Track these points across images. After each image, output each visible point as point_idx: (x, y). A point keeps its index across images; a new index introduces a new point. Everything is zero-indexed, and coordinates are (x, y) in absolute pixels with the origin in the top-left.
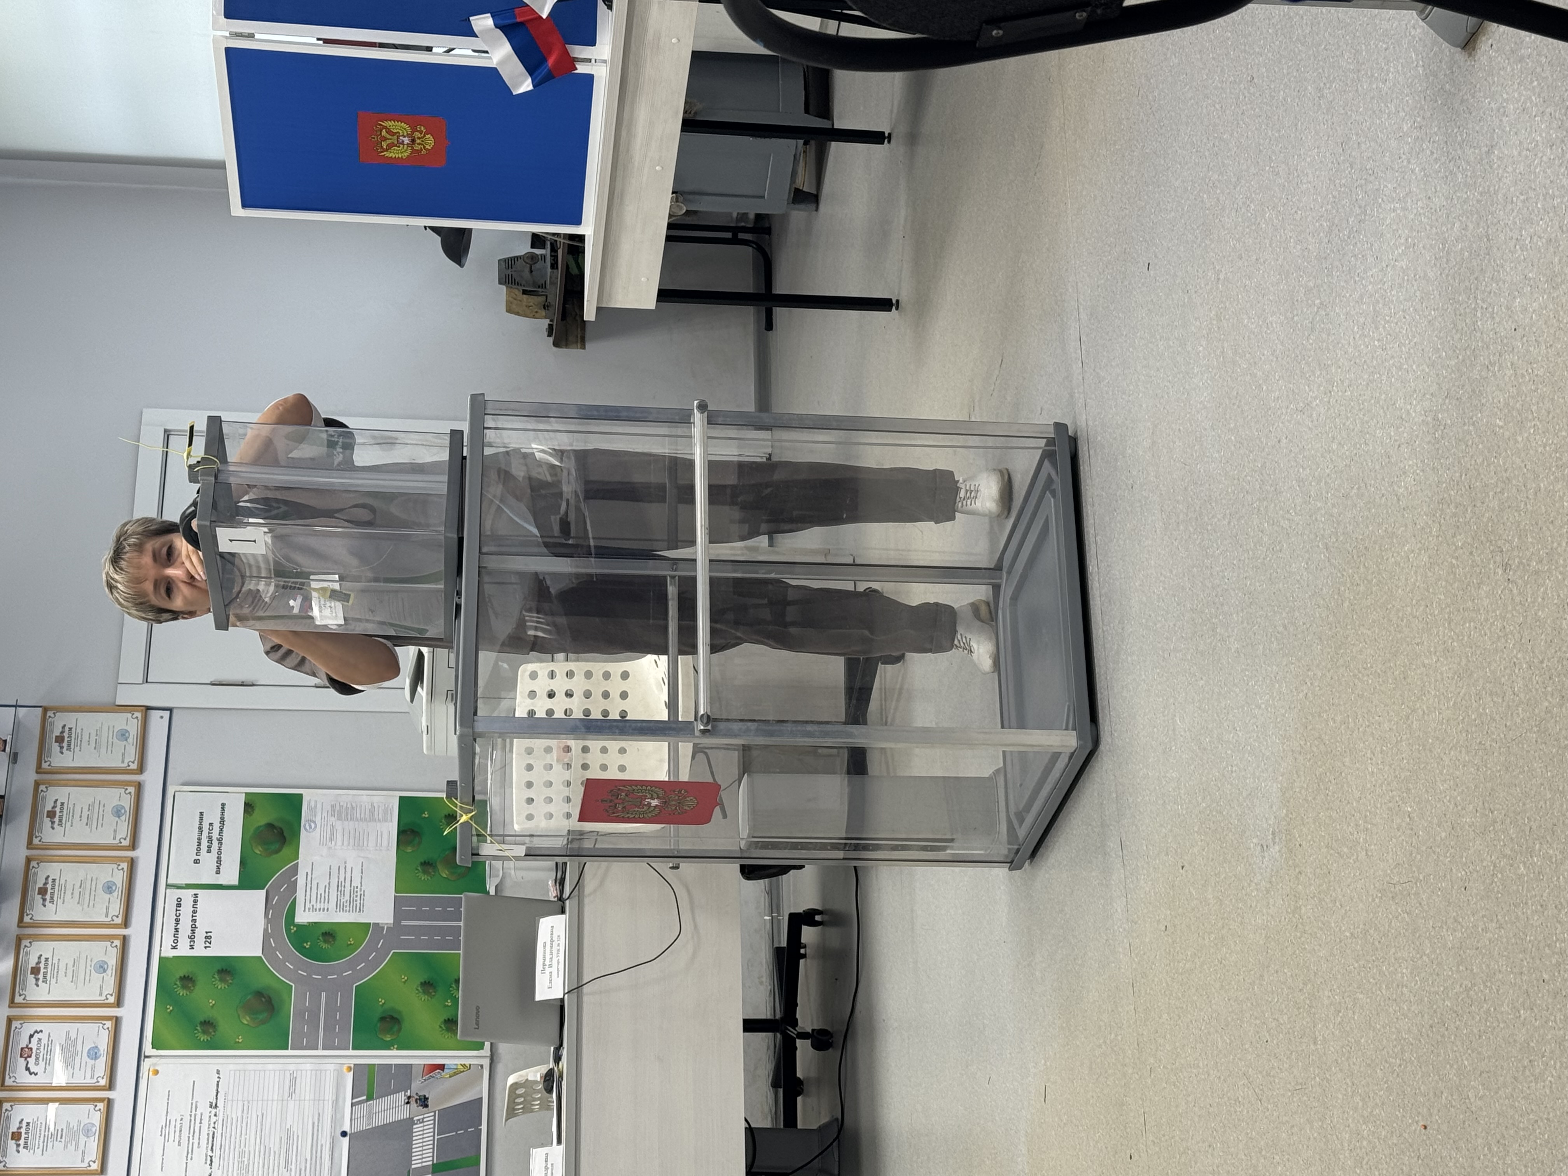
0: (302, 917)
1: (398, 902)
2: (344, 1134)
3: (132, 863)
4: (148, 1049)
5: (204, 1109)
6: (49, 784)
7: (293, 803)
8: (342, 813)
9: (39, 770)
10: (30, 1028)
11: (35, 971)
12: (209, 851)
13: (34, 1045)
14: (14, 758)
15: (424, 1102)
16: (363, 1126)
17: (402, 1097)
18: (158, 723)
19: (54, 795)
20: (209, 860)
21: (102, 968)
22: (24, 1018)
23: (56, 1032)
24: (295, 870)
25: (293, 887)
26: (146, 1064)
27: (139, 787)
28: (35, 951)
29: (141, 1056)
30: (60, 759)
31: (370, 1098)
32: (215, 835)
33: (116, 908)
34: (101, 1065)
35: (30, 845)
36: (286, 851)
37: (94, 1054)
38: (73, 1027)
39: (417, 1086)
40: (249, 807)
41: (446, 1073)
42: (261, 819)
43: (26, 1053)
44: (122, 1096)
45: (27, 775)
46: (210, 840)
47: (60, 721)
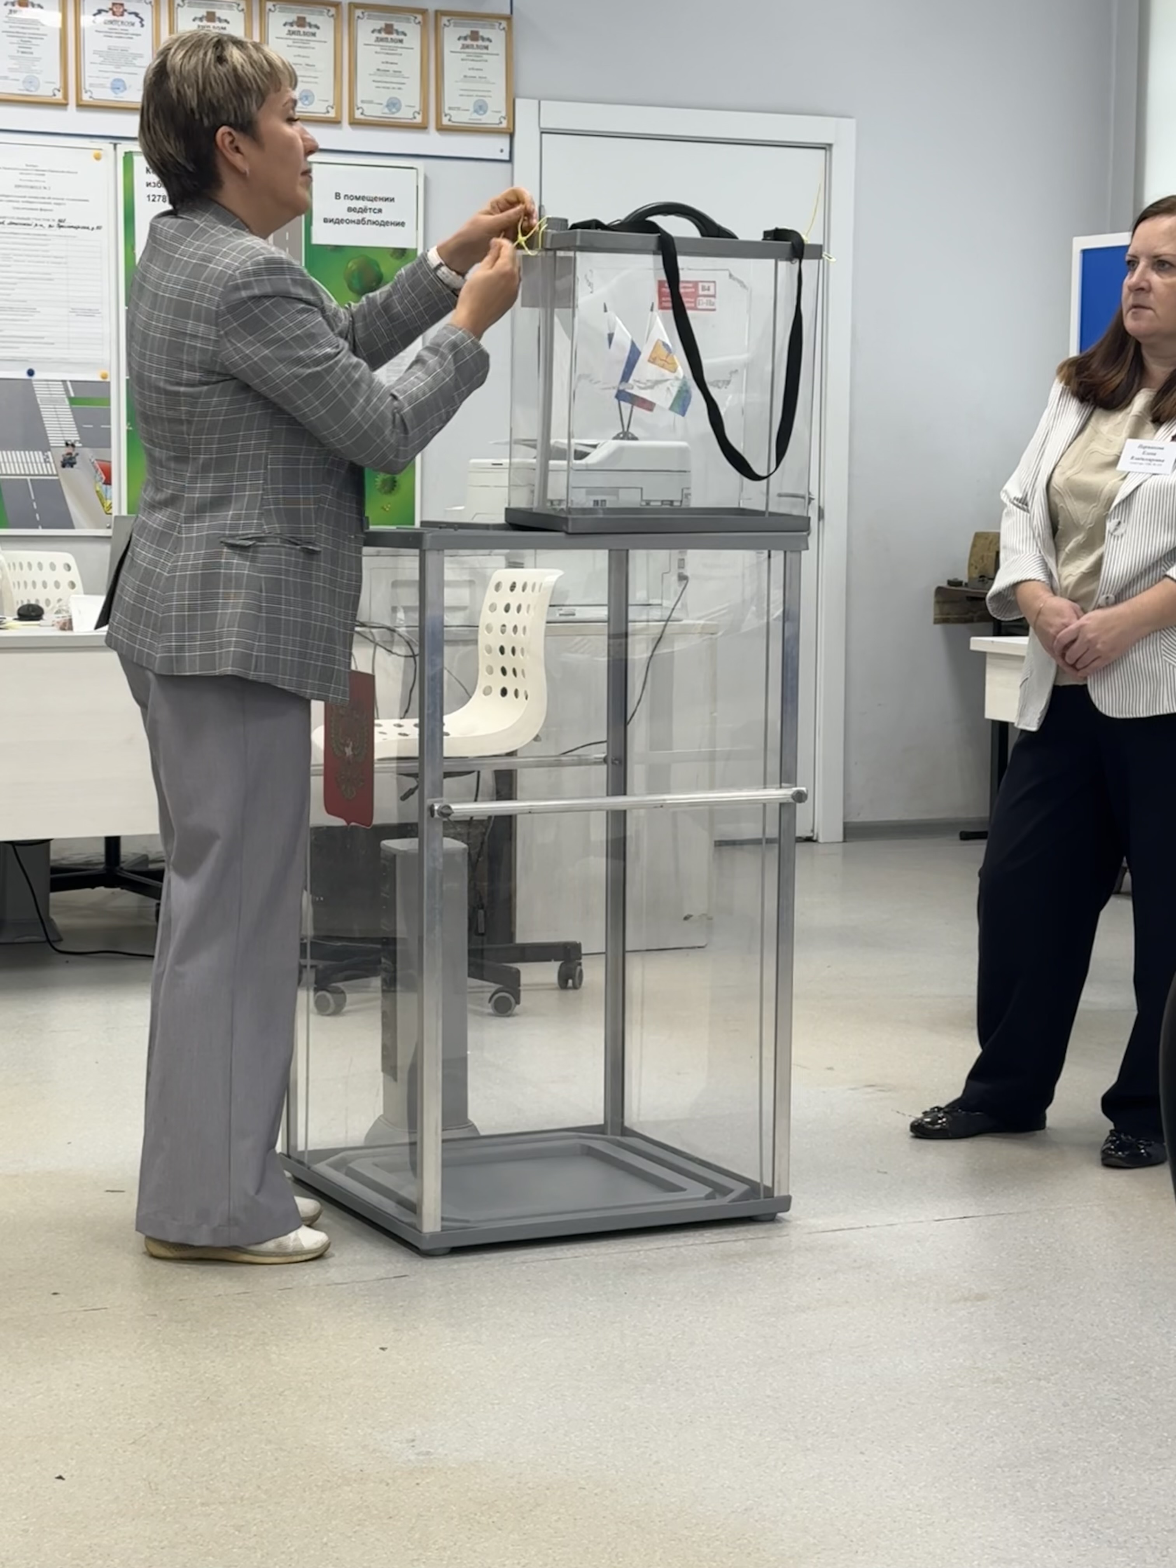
2: (31, 373)
3: (338, 123)
5: (58, 213)
9: (439, 13)
12: (350, 210)
15: (68, 462)
16: (40, 393)
17: (74, 437)
18: (496, 146)
20: (339, 209)
26: (107, 145)
27: (422, 127)
29: (116, 139)
30: (452, 38)
31: (72, 401)
32: (368, 216)
34: (105, 95)
35: (354, 6)
39: (87, 455)
41: (100, 487)
42: (388, 267)
43: (117, 9)
44: (71, 119)
46: (363, 210)
47: (496, 36)
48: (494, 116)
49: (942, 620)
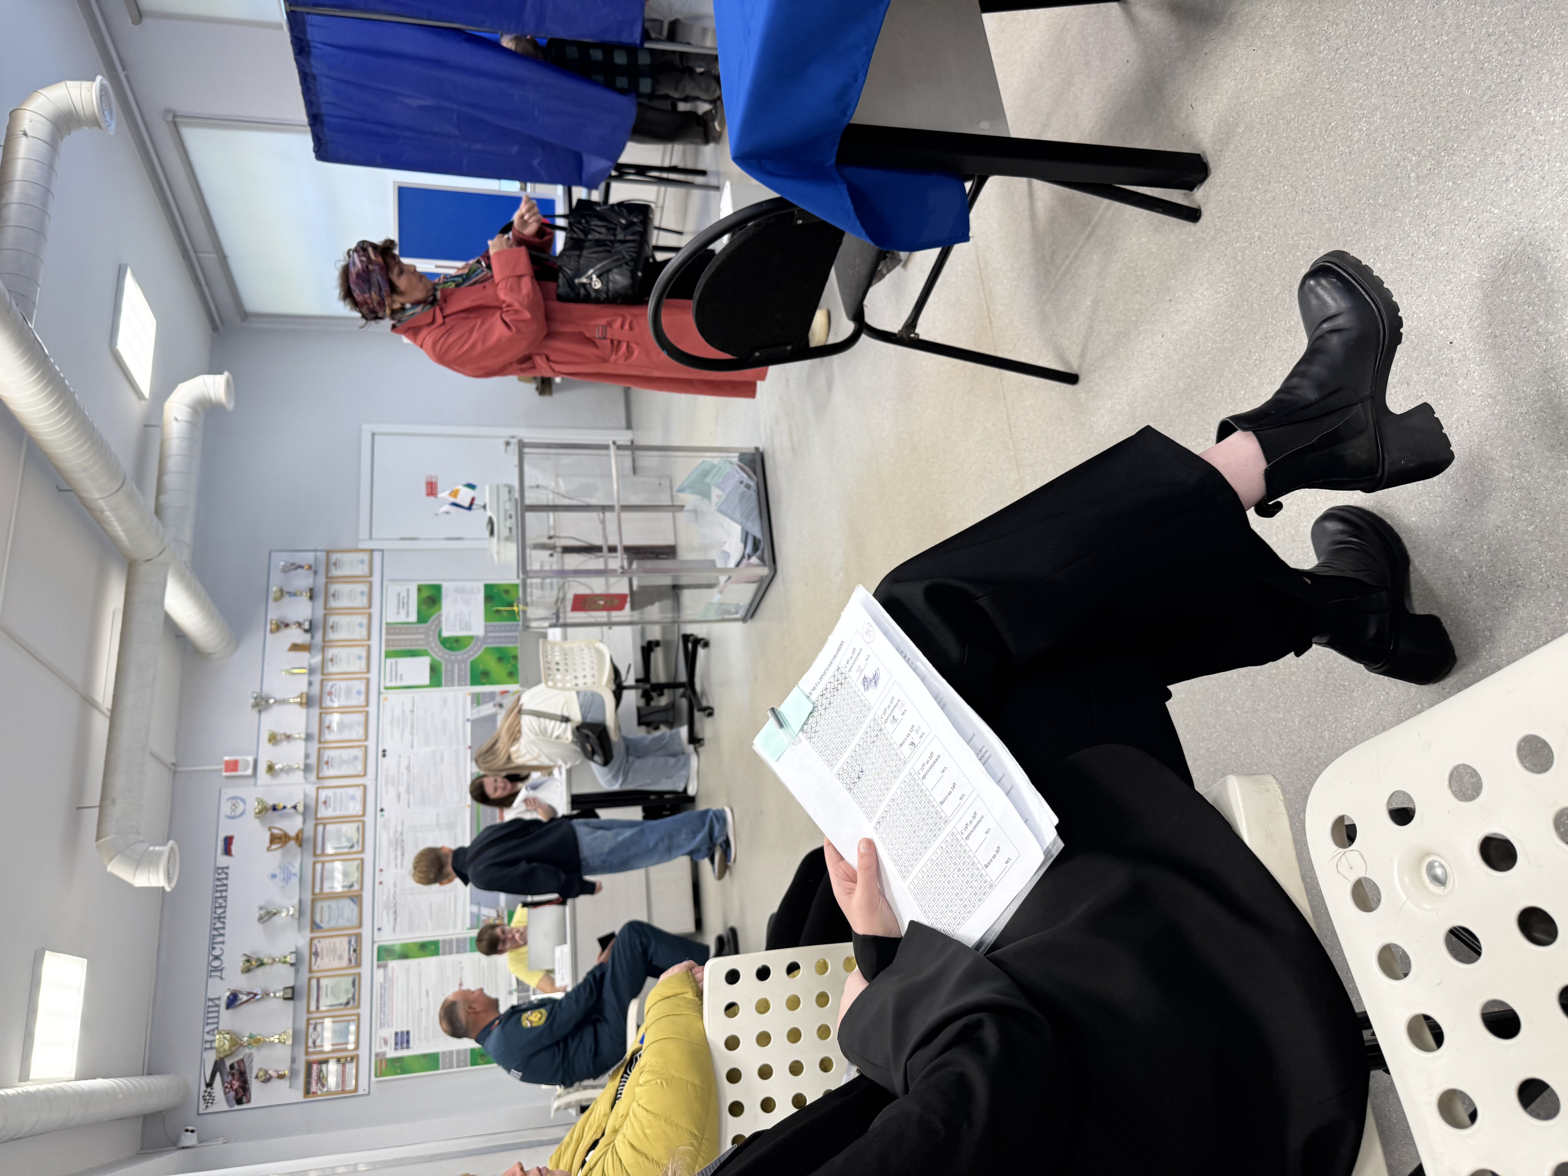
0: (445, 634)
1: (486, 627)
2: (468, 720)
3: (370, 615)
4: (382, 690)
5: (408, 713)
6: (332, 583)
7: (438, 588)
8: (459, 591)
9: (327, 577)
10: (330, 683)
11: (332, 660)
12: (403, 608)
13: (333, 690)
14: (316, 573)
15: (501, 706)
16: (476, 716)
17: (491, 704)
18: (377, 556)
19: (334, 587)
20: (403, 612)
21: (360, 658)
22: (328, 680)
23: (343, 685)
24: (440, 615)
25: (440, 622)
26: (382, 697)
27: (371, 583)
28: (330, 653)
29: (379, 693)
30: (335, 572)
31: (478, 704)
32: (405, 601)
33: (364, 633)
34: (362, 698)
35: (325, 608)
36: (436, 608)
37: (359, 693)
38: (349, 683)
39: (498, 699)
40: (420, 589)
41: (510, 694)
42: (425, 594)
43: (330, 694)
44: (372, 709)
45: (321, 580)
46: (403, 604)
47: (334, 557)
48: (365, 557)
49: (550, 393)
